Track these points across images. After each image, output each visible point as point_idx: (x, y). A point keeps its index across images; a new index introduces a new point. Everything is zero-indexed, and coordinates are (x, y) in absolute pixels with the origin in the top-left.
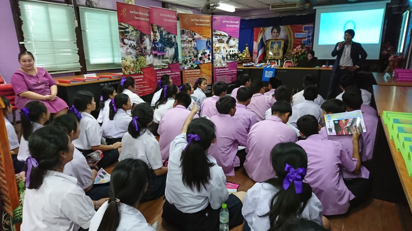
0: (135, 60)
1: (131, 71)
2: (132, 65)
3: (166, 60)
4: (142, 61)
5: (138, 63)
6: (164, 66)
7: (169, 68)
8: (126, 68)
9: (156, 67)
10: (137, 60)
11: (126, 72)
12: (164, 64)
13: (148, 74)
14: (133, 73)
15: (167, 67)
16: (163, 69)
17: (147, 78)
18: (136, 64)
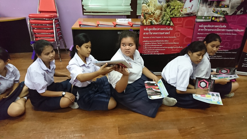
0: (164, 4)
1: (154, 21)
2: (158, 12)
3: (223, 9)
4: (176, 7)
5: (168, 10)
6: (216, 17)
7: (224, 22)
8: (147, 16)
9: (201, 17)
10: (168, 6)
11: (145, 21)
12: (216, 15)
13: (182, 27)
14: (156, 23)
15: (221, 19)
16: (213, 22)
17: (178, 32)
18: (165, 11)
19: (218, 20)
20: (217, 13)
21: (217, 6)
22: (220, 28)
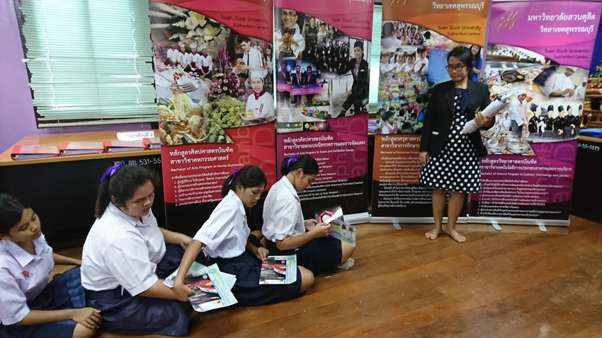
0: (206, 106)
1: (190, 136)
2: (195, 120)
3: (320, 109)
4: (232, 110)
5: (215, 115)
6: (312, 123)
7: (327, 130)
8: (172, 127)
9: (284, 125)
10: (214, 107)
11: (169, 137)
12: (310, 119)
13: (251, 144)
14: (195, 141)
15: (321, 126)
16: (307, 132)
17: (246, 154)
18: (210, 117)
19: (316, 128)
20: (311, 115)
21: (309, 103)
22: (322, 142)
